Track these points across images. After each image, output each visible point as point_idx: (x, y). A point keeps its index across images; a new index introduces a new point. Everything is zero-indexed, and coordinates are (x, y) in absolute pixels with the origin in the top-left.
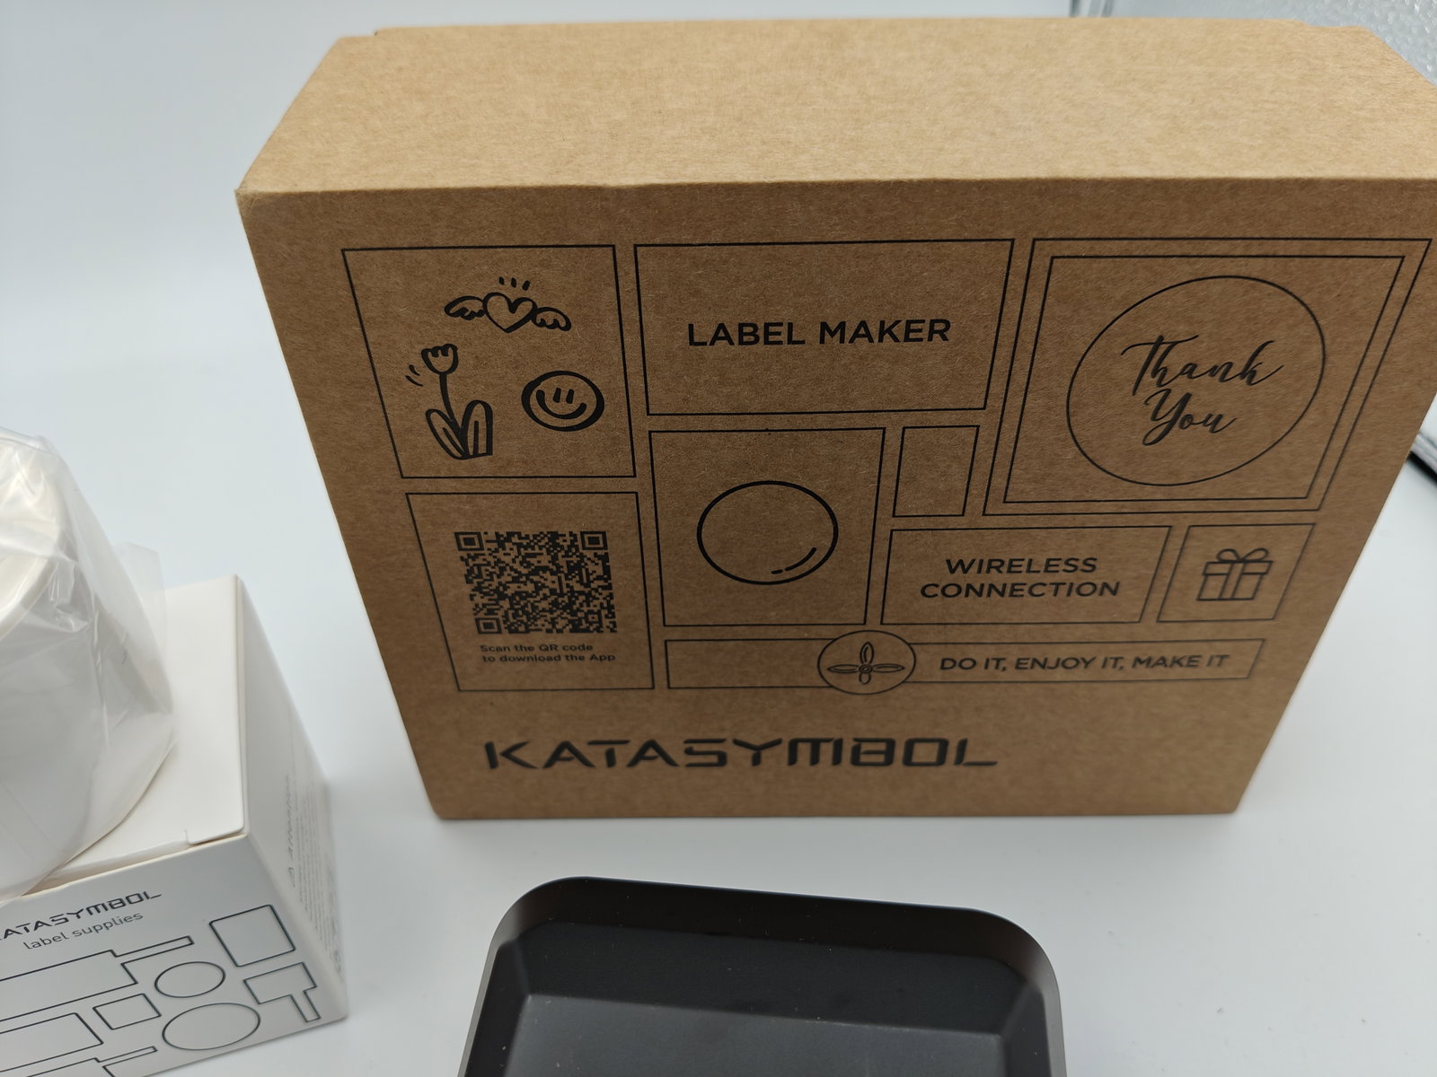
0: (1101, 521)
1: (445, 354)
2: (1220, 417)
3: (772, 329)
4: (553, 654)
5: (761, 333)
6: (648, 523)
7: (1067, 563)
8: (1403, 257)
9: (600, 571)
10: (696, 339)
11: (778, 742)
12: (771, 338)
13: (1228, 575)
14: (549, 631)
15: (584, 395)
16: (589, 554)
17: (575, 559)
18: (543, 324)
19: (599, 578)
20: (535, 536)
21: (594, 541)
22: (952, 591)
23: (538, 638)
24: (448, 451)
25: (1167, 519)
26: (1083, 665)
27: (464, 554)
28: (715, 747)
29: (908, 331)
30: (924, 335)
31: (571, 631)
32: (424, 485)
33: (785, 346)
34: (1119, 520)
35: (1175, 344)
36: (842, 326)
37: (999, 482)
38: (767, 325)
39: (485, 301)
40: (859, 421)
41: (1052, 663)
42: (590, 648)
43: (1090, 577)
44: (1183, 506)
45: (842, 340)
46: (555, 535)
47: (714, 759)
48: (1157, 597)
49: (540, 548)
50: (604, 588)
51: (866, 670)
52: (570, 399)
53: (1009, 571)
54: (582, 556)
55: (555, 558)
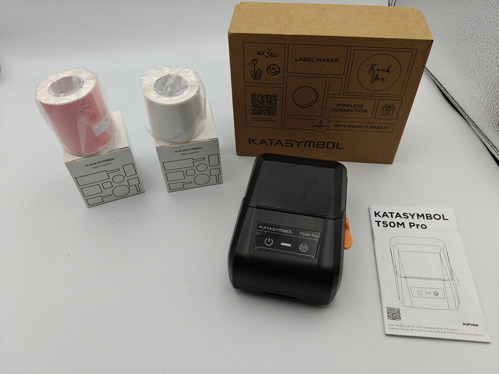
0: (363, 97)
1: (256, 61)
2: (384, 79)
3: (309, 59)
4: (264, 119)
5: (307, 59)
6: (284, 93)
7: (358, 105)
8: (413, 52)
9: (275, 103)
10: (297, 60)
11: (303, 142)
12: (309, 60)
13: (387, 110)
14: (264, 115)
15: (277, 69)
16: (273, 99)
17: (271, 100)
18: (272, 56)
19: (274, 104)
20: (265, 95)
21: (275, 97)
22: (337, 110)
23: (262, 116)
24: (253, 78)
25: (375, 98)
26: (361, 127)
27: (252, 98)
28: (291, 142)
29: (331, 60)
30: (334, 61)
31: (268, 115)
32: (248, 84)
33: (311, 62)
34: (367, 97)
35: (375, 65)
36: (321, 59)
37: (346, 89)
38: (308, 58)
39: (264, 52)
40: (322, 76)
41: (355, 126)
42: (271, 119)
43: (362, 109)
44: (378, 95)
45: (320, 61)
46: (268, 95)
47: (290, 145)
48: (374, 113)
49: (265, 97)
50: (275, 106)
51: (321, 126)
52: (274, 70)
53: (347, 107)
54: (272, 100)
55: (267, 100)
